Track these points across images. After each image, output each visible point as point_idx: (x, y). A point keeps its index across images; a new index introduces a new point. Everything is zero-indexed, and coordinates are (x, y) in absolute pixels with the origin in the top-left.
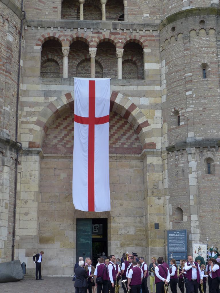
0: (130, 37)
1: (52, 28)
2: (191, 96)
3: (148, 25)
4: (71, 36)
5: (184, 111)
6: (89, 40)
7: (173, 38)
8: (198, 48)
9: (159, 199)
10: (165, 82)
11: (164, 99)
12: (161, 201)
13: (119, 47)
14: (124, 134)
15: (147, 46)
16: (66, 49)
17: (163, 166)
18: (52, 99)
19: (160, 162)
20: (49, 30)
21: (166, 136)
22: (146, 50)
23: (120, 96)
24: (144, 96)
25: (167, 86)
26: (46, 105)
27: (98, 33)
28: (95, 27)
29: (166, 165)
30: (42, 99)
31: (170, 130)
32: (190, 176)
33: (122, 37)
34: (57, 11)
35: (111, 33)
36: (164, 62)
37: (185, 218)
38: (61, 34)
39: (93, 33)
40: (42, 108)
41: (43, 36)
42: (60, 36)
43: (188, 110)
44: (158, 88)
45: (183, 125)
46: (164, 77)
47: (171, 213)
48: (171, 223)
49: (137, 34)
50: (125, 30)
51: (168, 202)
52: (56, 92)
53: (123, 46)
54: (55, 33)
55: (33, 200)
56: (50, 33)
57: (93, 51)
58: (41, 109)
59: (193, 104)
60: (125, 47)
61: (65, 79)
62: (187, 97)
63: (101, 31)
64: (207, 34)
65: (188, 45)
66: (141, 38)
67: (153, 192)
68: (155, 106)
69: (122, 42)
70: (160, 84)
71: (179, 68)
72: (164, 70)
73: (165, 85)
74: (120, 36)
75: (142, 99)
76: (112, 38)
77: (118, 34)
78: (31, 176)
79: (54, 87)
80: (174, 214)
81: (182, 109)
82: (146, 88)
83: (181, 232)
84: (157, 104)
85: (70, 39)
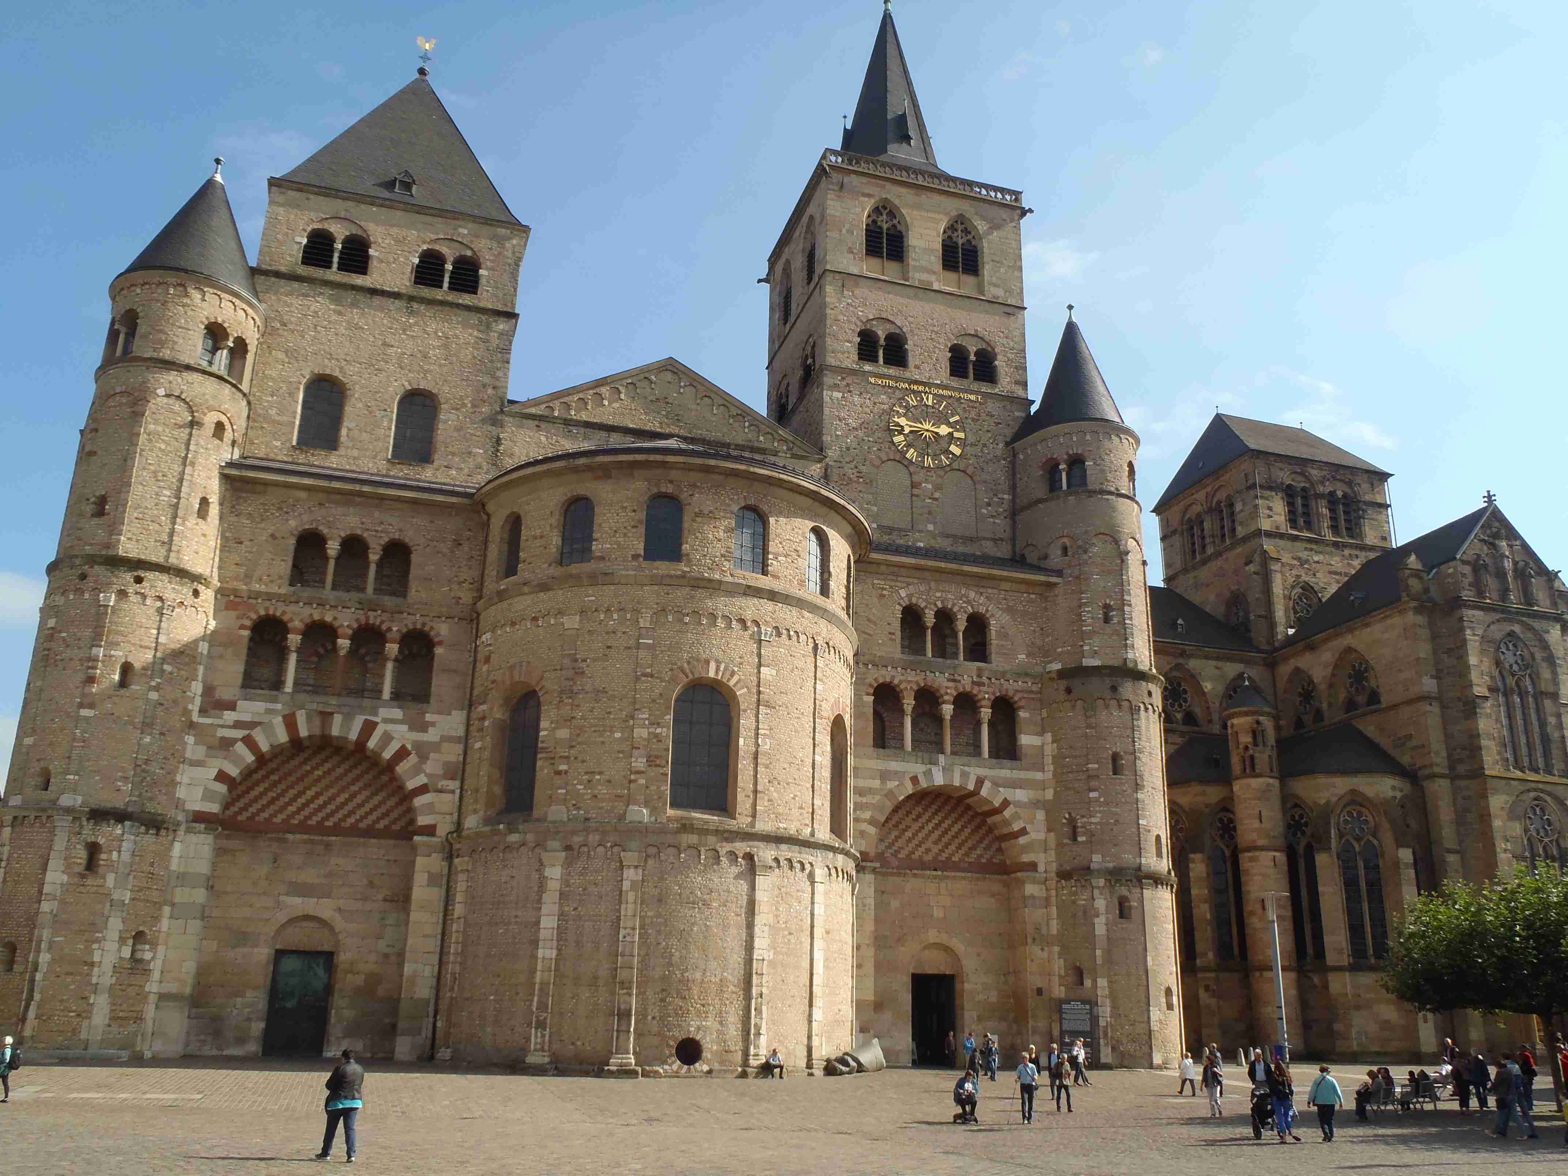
0: (1000, 691)
1: (889, 668)
2: (1097, 800)
3: (1027, 674)
4: (917, 683)
5: (1085, 820)
6: (942, 691)
7: (1068, 704)
8: (1107, 727)
9: (1042, 950)
10: (1052, 768)
11: (1049, 794)
12: (1045, 955)
13: (985, 707)
14: (981, 841)
15: (1022, 707)
16: (909, 703)
17: (1047, 899)
18: (891, 785)
19: (1044, 894)
20: (883, 671)
21: (1053, 853)
22: (1022, 714)
23: (987, 784)
24: (1021, 788)
25: (1055, 775)
26: (885, 792)
27: (954, 681)
28: (952, 672)
29: (1054, 899)
30: (876, 783)
31: (1060, 845)
32: (1096, 920)
33: (991, 690)
34: (895, 640)
35: (973, 683)
36: (1049, 737)
37: (1088, 983)
38: (902, 678)
39: (949, 680)
40: (877, 797)
41: (876, 680)
42: (901, 682)
43: (1093, 820)
44: (1039, 776)
45: (1083, 842)
46: (1048, 760)
47: (1062, 973)
48: (1063, 988)
49: (1010, 688)
50: (993, 680)
51: (1056, 957)
52: (896, 773)
53: (989, 704)
54: (893, 677)
55: (868, 945)
56: (885, 675)
57: (948, 710)
58: (875, 799)
59: (1100, 812)
60: (992, 707)
61: (909, 754)
62: (1090, 801)
63: (959, 678)
64: (1120, 706)
65: (1093, 720)
66: (1015, 694)
67: (1034, 939)
68: (1036, 804)
69: (989, 699)
70: (1043, 770)
71: (1078, 753)
72: (1050, 749)
73: (1051, 773)
74: (985, 689)
75: (1018, 791)
76: (975, 692)
77: (983, 684)
78: (864, 906)
79: (894, 766)
80: (1067, 975)
81: (1083, 816)
82: (1023, 775)
83: (1084, 1002)
84: (1038, 801)
85: (915, 688)
